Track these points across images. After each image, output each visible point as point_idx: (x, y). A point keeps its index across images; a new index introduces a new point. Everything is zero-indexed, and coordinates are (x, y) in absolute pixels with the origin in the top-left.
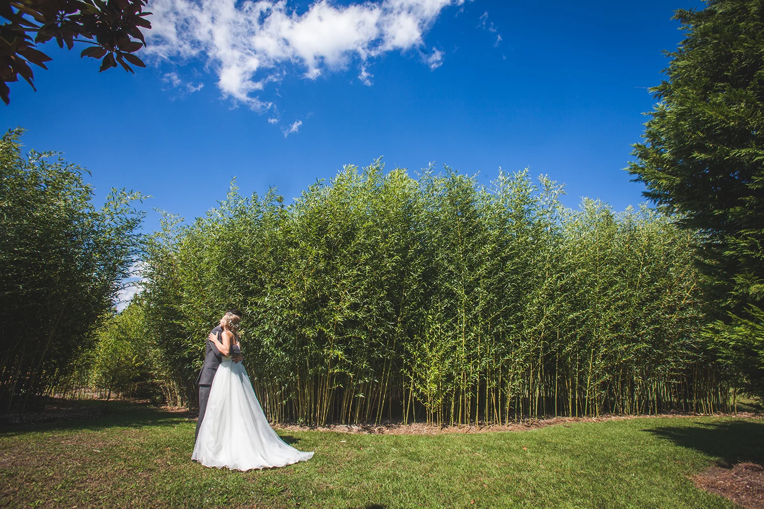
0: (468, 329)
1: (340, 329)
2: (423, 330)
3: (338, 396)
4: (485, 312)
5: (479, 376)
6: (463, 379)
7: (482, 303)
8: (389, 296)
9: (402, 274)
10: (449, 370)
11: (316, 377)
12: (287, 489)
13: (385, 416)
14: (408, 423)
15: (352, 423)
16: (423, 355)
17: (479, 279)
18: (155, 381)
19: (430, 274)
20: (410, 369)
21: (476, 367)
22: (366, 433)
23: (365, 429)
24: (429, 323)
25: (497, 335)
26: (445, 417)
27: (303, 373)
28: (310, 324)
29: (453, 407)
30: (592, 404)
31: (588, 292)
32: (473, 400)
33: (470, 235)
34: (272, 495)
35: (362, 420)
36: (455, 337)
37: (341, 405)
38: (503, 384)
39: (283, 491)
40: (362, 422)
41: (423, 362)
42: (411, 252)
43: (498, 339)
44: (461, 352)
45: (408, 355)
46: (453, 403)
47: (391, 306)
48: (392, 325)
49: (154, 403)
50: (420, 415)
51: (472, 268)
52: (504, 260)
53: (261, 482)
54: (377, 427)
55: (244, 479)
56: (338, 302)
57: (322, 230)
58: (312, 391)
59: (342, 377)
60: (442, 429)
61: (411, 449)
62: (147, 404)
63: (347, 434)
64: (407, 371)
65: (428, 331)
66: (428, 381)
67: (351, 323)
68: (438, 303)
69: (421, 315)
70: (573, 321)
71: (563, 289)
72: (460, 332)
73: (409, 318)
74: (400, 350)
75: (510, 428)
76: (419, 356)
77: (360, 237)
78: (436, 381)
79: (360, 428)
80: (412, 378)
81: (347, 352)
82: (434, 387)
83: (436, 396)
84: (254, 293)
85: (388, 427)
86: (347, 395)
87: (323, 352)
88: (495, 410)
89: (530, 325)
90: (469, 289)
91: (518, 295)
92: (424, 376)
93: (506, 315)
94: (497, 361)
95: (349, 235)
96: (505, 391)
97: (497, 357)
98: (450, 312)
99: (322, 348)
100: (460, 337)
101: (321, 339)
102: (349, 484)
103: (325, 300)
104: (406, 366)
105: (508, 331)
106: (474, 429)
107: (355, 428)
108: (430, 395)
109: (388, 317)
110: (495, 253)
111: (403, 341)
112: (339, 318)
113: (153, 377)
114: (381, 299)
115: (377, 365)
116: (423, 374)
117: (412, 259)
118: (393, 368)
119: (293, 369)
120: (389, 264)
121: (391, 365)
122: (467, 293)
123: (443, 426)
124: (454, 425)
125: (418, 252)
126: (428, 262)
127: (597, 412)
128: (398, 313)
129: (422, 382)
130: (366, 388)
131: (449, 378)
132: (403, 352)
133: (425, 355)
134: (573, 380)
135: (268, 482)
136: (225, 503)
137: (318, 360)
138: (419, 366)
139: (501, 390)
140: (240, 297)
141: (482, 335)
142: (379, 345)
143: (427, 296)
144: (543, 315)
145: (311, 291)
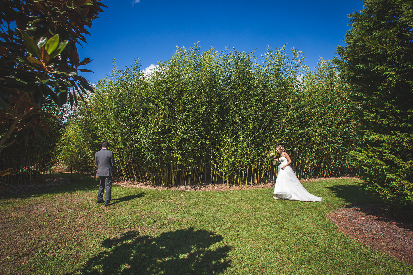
0: (244, 141)
1: (178, 144)
2: (221, 141)
3: (179, 174)
4: (253, 133)
5: (248, 163)
6: (241, 165)
7: (251, 128)
8: (203, 125)
9: (209, 115)
10: (233, 161)
11: (168, 165)
12: (157, 220)
13: (203, 180)
14: (214, 184)
15: (187, 185)
16: (221, 154)
17: (250, 116)
18: (91, 165)
19: (224, 112)
20: (214, 160)
21: (247, 159)
22: (193, 190)
23: (193, 188)
24: (223, 139)
25: (259, 144)
26: (232, 181)
27: (162, 163)
28: (164, 141)
29: (235, 177)
30: (307, 173)
31: (310, 119)
32: (245, 174)
33: (246, 91)
34: (151, 223)
35: (191, 184)
36: (237, 144)
37: (181, 177)
38: (261, 167)
39: (155, 221)
41: (221, 157)
42: (214, 102)
43: (259, 146)
44: (240, 152)
45: (213, 154)
46: (235, 176)
47: (204, 131)
48: (205, 140)
49: (93, 174)
50: (219, 180)
51: (246, 109)
52: (264, 105)
53: (146, 217)
54: (199, 187)
55: (139, 216)
56: (176, 131)
57: (166, 93)
58: (167, 171)
59: (180, 166)
60: (229, 187)
61: (212, 200)
62: (89, 175)
63: (184, 191)
64: (213, 162)
65: (223, 142)
66: (223, 166)
67: (183, 140)
68: (228, 127)
69: (219, 134)
70: (300, 134)
71: (298, 117)
72: (240, 142)
73: (214, 136)
74: (209, 151)
75: (263, 186)
76: (219, 155)
77: (186, 97)
78: (227, 166)
79: (191, 188)
80: (215, 165)
81: (182, 154)
82: (226, 169)
83: (227, 173)
84: (134, 126)
85: (204, 187)
86: (184, 173)
87: (171, 155)
88: (256, 178)
89: (277, 138)
90: (245, 120)
91: (271, 123)
92: (221, 164)
93: (264, 134)
94: (258, 156)
95: (181, 94)
96: (261, 170)
97: (258, 154)
98: (235, 132)
99: (170, 153)
100: (240, 144)
101: (169, 149)
103: (170, 130)
104: (212, 159)
105: (265, 141)
106: (245, 188)
107: (188, 187)
108: (224, 173)
109: (203, 136)
110: (259, 101)
111: (211, 147)
112: (177, 140)
113: (90, 163)
114: (198, 127)
115: (198, 160)
116: (220, 163)
117: (214, 106)
118: (206, 160)
119: (157, 161)
120: (202, 110)
121: (205, 158)
122: (244, 122)
123: (231, 186)
124: (236, 185)
125: (217, 103)
126: (223, 107)
127: (309, 177)
128: (207, 134)
129: (220, 166)
130: (193, 170)
131: (234, 164)
132: (211, 152)
133: (222, 154)
134: (298, 162)
135: (149, 218)
136: (133, 227)
137: (168, 158)
138: (219, 159)
139: (259, 170)
140: (127, 129)
141: (251, 144)
142: (197, 150)
143: (223, 124)
144: (284, 132)
145: (163, 126)
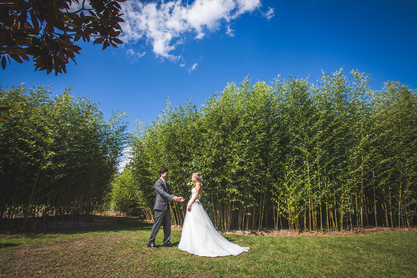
0: (312, 173)
1: (234, 177)
2: (283, 174)
3: (235, 215)
4: (322, 162)
5: (321, 201)
6: (311, 203)
7: (319, 157)
8: (261, 156)
9: (268, 143)
10: (301, 198)
11: (223, 204)
12: (213, 267)
13: (264, 226)
14: (278, 230)
15: (245, 229)
16: (284, 190)
17: (316, 142)
18: (140, 207)
19: (284, 141)
20: (277, 198)
21: (318, 196)
22: (253, 235)
23: (253, 233)
24: (286, 171)
25: (331, 176)
26: (301, 226)
27: (215, 202)
28: (217, 175)
29: (305, 220)
30: (404, 219)
31: (394, 145)
32: (318, 216)
33: (307, 116)
34: (206, 270)
35: (250, 228)
36: (303, 178)
37: (237, 219)
38: (337, 206)
39: (211, 268)
40: (250, 229)
41: (285, 193)
42: (272, 129)
43: (331, 179)
44: (308, 187)
45: (275, 190)
46: (305, 218)
47: (263, 162)
48: (264, 172)
49: (141, 218)
50: (285, 225)
51: (310, 136)
52: (331, 129)
53: (199, 262)
54: (259, 232)
55: (190, 260)
56: (232, 161)
57: (219, 122)
58: (221, 212)
59: (237, 204)
60: (299, 233)
61: (283, 246)
62: (137, 219)
63: (243, 236)
64: (275, 200)
65: (286, 175)
66: (289, 205)
67: (241, 173)
68: (291, 158)
69: (281, 166)
70: (384, 165)
71: (375, 144)
72: (306, 175)
73: (274, 168)
74: (270, 187)
75: (344, 233)
76: (282, 190)
77: (242, 124)
78: (293, 205)
79: (250, 232)
80: (278, 203)
81: (239, 189)
82: (293, 209)
83: (294, 214)
84: (185, 159)
85: (266, 232)
86: (241, 214)
87: (226, 190)
88: (333, 222)
89: (353, 169)
90: (310, 148)
91: (342, 151)
92: (285, 202)
93: (335, 163)
94: (332, 192)
95: (235, 122)
96: (339, 210)
97: (332, 189)
98: (299, 163)
99: (225, 188)
100: (306, 178)
101: (224, 183)
102: (249, 266)
103: (224, 161)
104: (274, 196)
105: (338, 173)
106: (320, 234)
107: (247, 232)
108: (290, 213)
109: (261, 168)
110: (325, 125)
111: (271, 182)
112: (233, 171)
113: (139, 206)
114: (256, 158)
115: (257, 196)
116: (285, 201)
117: (273, 133)
118: (267, 198)
119: (210, 200)
120: (259, 137)
121: (265, 196)
122: (309, 151)
123: (300, 232)
124: (307, 231)
125: (276, 129)
126: (283, 134)
127: (408, 224)
128: (267, 166)
129: (285, 205)
130: (251, 210)
131: (302, 203)
132: (272, 188)
133: (285, 189)
134: (387, 203)
135: (203, 263)
136: (182, 273)
137: (223, 195)
138: (282, 196)
139: (336, 210)
140: (178, 162)
141: (321, 176)
142: (257, 185)
143: (283, 154)
144: (361, 162)
145: (217, 156)
